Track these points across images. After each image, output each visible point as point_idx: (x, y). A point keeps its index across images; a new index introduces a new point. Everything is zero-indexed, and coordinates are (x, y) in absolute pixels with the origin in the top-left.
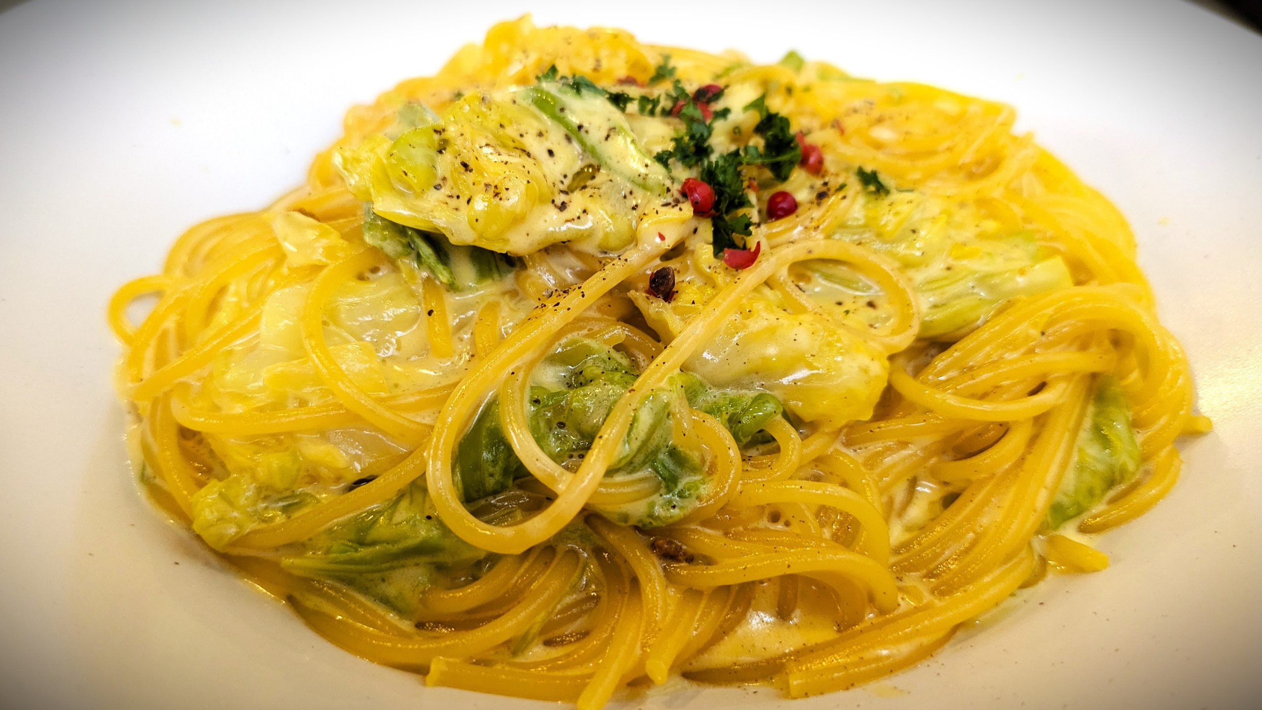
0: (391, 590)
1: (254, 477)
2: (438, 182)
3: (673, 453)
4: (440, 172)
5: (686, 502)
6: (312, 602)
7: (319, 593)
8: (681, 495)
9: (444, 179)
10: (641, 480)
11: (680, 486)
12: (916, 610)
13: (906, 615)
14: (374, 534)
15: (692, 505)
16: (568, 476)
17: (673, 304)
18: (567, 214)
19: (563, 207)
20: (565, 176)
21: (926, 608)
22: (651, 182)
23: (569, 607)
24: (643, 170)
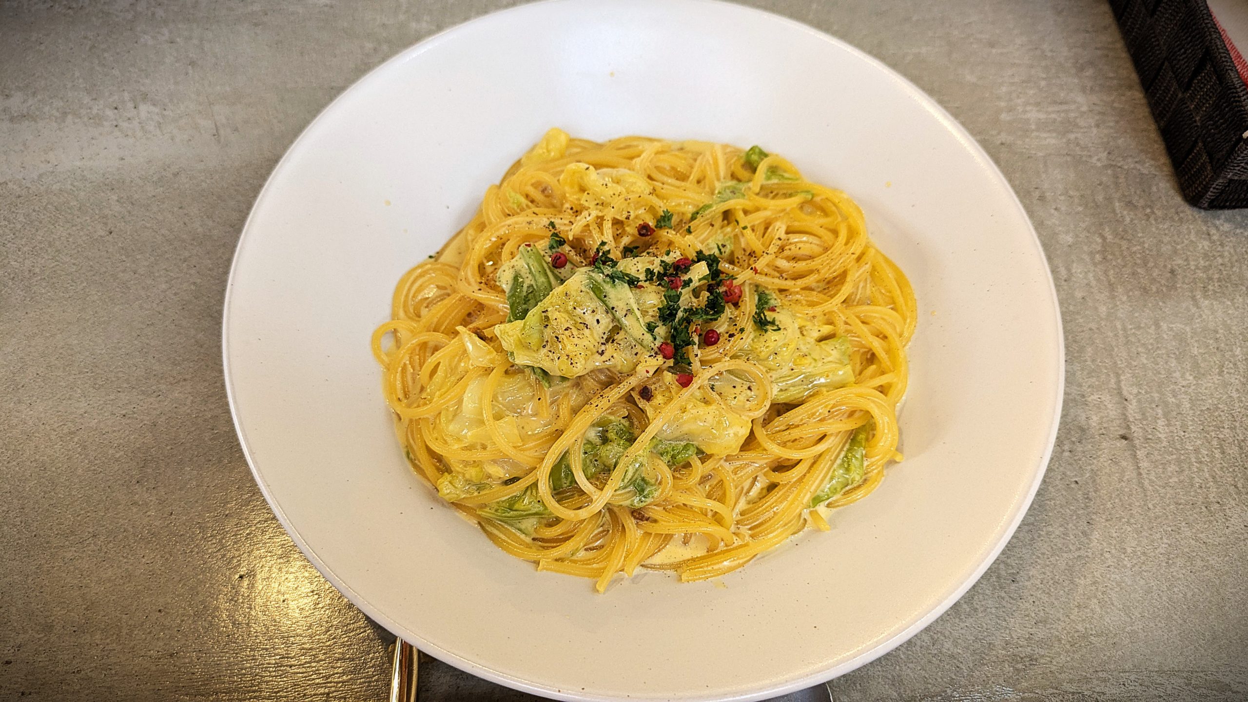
0: (523, 527)
1: (464, 476)
2: (545, 343)
3: (643, 479)
4: (546, 338)
5: (647, 500)
6: (490, 528)
7: (494, 526)
8: (645, 497)
9: (547, 342)
10: (629, 492)
11: (646, 493)
12: (741, 546)
13: (736, 548)
14: (516, 507)
15: (649, 500)
16: (598, 492)
17: (650, 403)
18: (604, 358)
19: (602, 353)
20: (604, 333)
21: (746, 545)
22: (645, 343)
23: (596, 535)
24: (642, 337)
